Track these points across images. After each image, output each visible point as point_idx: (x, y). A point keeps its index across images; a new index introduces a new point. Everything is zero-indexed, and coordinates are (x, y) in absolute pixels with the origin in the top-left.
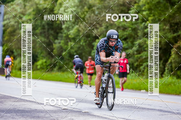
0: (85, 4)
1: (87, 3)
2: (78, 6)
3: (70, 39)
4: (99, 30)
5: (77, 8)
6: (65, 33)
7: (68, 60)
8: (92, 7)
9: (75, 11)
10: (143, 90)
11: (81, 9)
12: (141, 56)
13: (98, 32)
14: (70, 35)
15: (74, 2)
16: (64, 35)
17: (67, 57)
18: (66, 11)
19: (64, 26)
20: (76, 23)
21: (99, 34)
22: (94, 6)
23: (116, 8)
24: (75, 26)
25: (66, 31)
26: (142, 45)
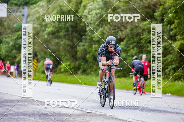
0: (110, 6)
1: (111, 5)
2: (102, 8)
3: (95, 42)
4: (124, 33)
5: (101, 11)
6: (89, 36)
7: (93, 63)
8: (117, 10)
9: (99, 13)
10: (169, 93)
11: (105, 11)
12: (166, 59)
13: (123, 35)
14: (94, 37)
15: (99, 5)
16: (88, 38)
17: (91, 60)
18: (90, 13)
19: (88, 29)
20: (101, 25)
21: (124, 36)
22: (119, 8)
23: (141, 11)
24: (99, 28)
25: (90, 34)
26: (167, 47)
